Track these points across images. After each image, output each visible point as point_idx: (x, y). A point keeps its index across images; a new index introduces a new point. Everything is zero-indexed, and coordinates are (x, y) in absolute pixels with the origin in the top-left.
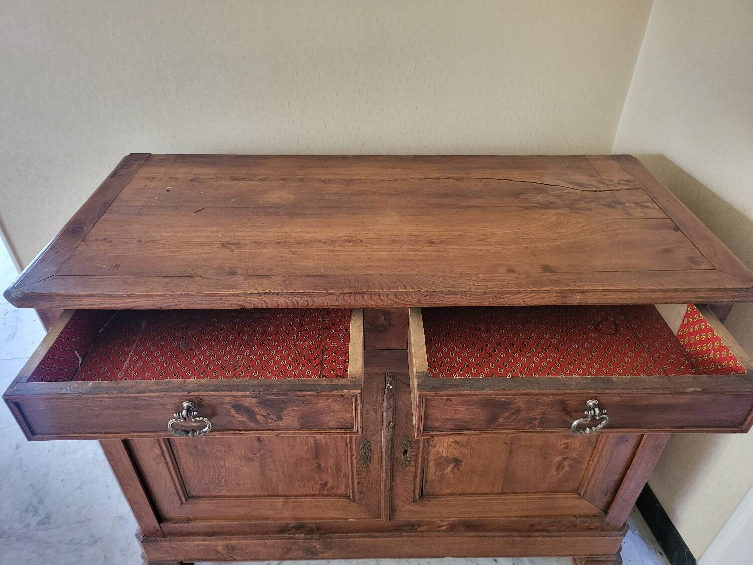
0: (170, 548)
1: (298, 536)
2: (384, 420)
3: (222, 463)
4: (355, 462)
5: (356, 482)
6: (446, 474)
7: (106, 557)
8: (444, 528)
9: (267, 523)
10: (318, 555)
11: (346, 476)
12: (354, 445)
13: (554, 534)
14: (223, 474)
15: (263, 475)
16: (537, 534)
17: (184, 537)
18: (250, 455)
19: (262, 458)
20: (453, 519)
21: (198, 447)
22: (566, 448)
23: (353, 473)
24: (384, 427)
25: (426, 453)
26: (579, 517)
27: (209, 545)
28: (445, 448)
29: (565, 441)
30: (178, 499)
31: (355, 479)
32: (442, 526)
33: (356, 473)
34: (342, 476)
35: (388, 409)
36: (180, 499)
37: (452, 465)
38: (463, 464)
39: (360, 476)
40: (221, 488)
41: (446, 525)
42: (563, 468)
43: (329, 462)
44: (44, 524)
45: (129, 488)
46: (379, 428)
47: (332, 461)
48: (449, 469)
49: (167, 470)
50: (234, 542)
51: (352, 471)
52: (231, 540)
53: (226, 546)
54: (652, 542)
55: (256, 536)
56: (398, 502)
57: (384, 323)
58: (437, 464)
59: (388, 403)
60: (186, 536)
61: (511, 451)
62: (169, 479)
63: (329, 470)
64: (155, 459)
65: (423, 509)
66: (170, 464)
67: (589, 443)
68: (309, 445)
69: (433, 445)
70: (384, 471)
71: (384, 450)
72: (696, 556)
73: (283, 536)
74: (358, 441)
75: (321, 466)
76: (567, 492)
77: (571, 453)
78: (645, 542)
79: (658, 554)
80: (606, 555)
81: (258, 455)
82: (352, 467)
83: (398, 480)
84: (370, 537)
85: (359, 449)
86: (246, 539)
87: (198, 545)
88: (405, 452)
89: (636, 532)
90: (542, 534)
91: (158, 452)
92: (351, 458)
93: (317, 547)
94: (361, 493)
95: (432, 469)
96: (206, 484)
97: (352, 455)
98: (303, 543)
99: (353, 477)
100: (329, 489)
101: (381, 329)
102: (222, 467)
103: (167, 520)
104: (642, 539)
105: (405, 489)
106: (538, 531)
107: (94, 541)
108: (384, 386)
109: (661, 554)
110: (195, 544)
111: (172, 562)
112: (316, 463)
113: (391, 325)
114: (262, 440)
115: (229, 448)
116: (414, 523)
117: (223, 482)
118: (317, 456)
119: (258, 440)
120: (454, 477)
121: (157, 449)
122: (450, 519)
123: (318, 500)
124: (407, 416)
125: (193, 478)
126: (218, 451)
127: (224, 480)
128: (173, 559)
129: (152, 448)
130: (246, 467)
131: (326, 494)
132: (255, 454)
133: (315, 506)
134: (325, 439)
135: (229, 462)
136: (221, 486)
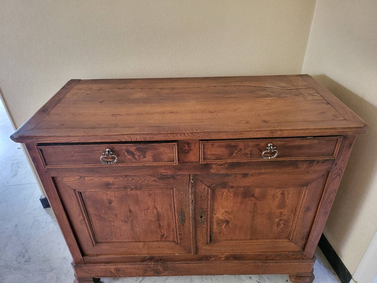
0: (88, 270)
1: (151, 263)
2: (190, 199)
3: (113, 224)
4: (177, 222)
5: (178, 234)
6: (222, 229)
7: (57, 277)
8: (223, 259)
9: (135, 256)
10: (161, 273)
11: (173, 231)
12: (176, 213)
13: (278, 261)
14: (113, 230)
15: (133, 230)
16: (270, 261)
17: (95, 264)
18: (126, 220)
19: (132, 221)
20: (227, 254)
21: (101, 215)
22: (280, 214)
23: (176, 229)
24: (190, 203)
25: (212, 218)
26: (290, 252)
27: (107, 268)
28: (221, 215)
29: (280, 211)
30: (92, 244)
31: (178, 232)
32: (221, 258)
33: (178, 229)
34: (171, 231)
35: (192, 193)
36: (93, 244)
37: (225, 224)
38: (230, 223)
39: (179, 230)
40: (113, 237)
41: (224, 257)
42: (280, 225)
43: (164, 223)
44: (28, 262)
45: (68, 237)
46: (188, 204)
47: (166, 223)
48: (224, 226)
49: (86, 227)
50: (120, 266)
51: (176, 228)
52: (118, 265)
53: (115, 269)
54: (330, 268)
55: (130, 263)
56: (200, 245)
57: (188, 148)
58: (218, 224)
59: (191, 190)
60: (96, 264)
61: (253, 216)
62: (87, 233)
63: (165, 227)
64: (80, 222)
65: (212, 248)
66: (88, 225)
67: (292, 211)
68: (155, 214)
69: (215, 213)
70: (191, 227)
71: (191, 215)
72: (351, 274)
73: (143, 263)
74: (178, 211)
75: (161, 225)
76: (283, 238)
77: (283, 217)
78: (326, 268)
79: (333, 274)
80: (306, 273)
81: (130, 219)
82: (176, 225)
83: (198, 232)
84: (186, 263)
85: (178, 216)
86: (125, 265)
87: (102, 268)
88: (201, 217)
89: (322, 264)
90: (272, 261)
91: (82, 218)
92: (175, 220)
93: (160, 269)
94: (181, 240)
95: (215, 226)
96: (105, 235)
97: (175, 219)
98: (153, 267)
99: (176, 231)
100: (165, 238)
101: (187, 151)
102: (113, 226)
103: (87, 255)
104: (325, 267)
105: (202, 238)
106: (270, 260)
107: (52, 269)
108: (189, 182)
109: (335, 274)
110: (100, 268)
111: (89, 278)
112: (158, 224)
113: (191, 150)
114: (131, 211)
115: (116, 215)
116: (208, 256)
117: (113, 234)
118: (158, 220)
119: (130, 211)
120: (226, 231)
121: (81, 216)
122: (226, 254)
123: (160, 243)
124: (201, 197)
125: (99, 232)
126: (111, 217)
127: (114, 233)
128: (90, 276)
129: (79, 216)
130: (124, 226)
131: (163, 240)
132: (128, 219)
133: (159, 247)
134: (162, 210)
135: (116, 223)
136: (112, 237)
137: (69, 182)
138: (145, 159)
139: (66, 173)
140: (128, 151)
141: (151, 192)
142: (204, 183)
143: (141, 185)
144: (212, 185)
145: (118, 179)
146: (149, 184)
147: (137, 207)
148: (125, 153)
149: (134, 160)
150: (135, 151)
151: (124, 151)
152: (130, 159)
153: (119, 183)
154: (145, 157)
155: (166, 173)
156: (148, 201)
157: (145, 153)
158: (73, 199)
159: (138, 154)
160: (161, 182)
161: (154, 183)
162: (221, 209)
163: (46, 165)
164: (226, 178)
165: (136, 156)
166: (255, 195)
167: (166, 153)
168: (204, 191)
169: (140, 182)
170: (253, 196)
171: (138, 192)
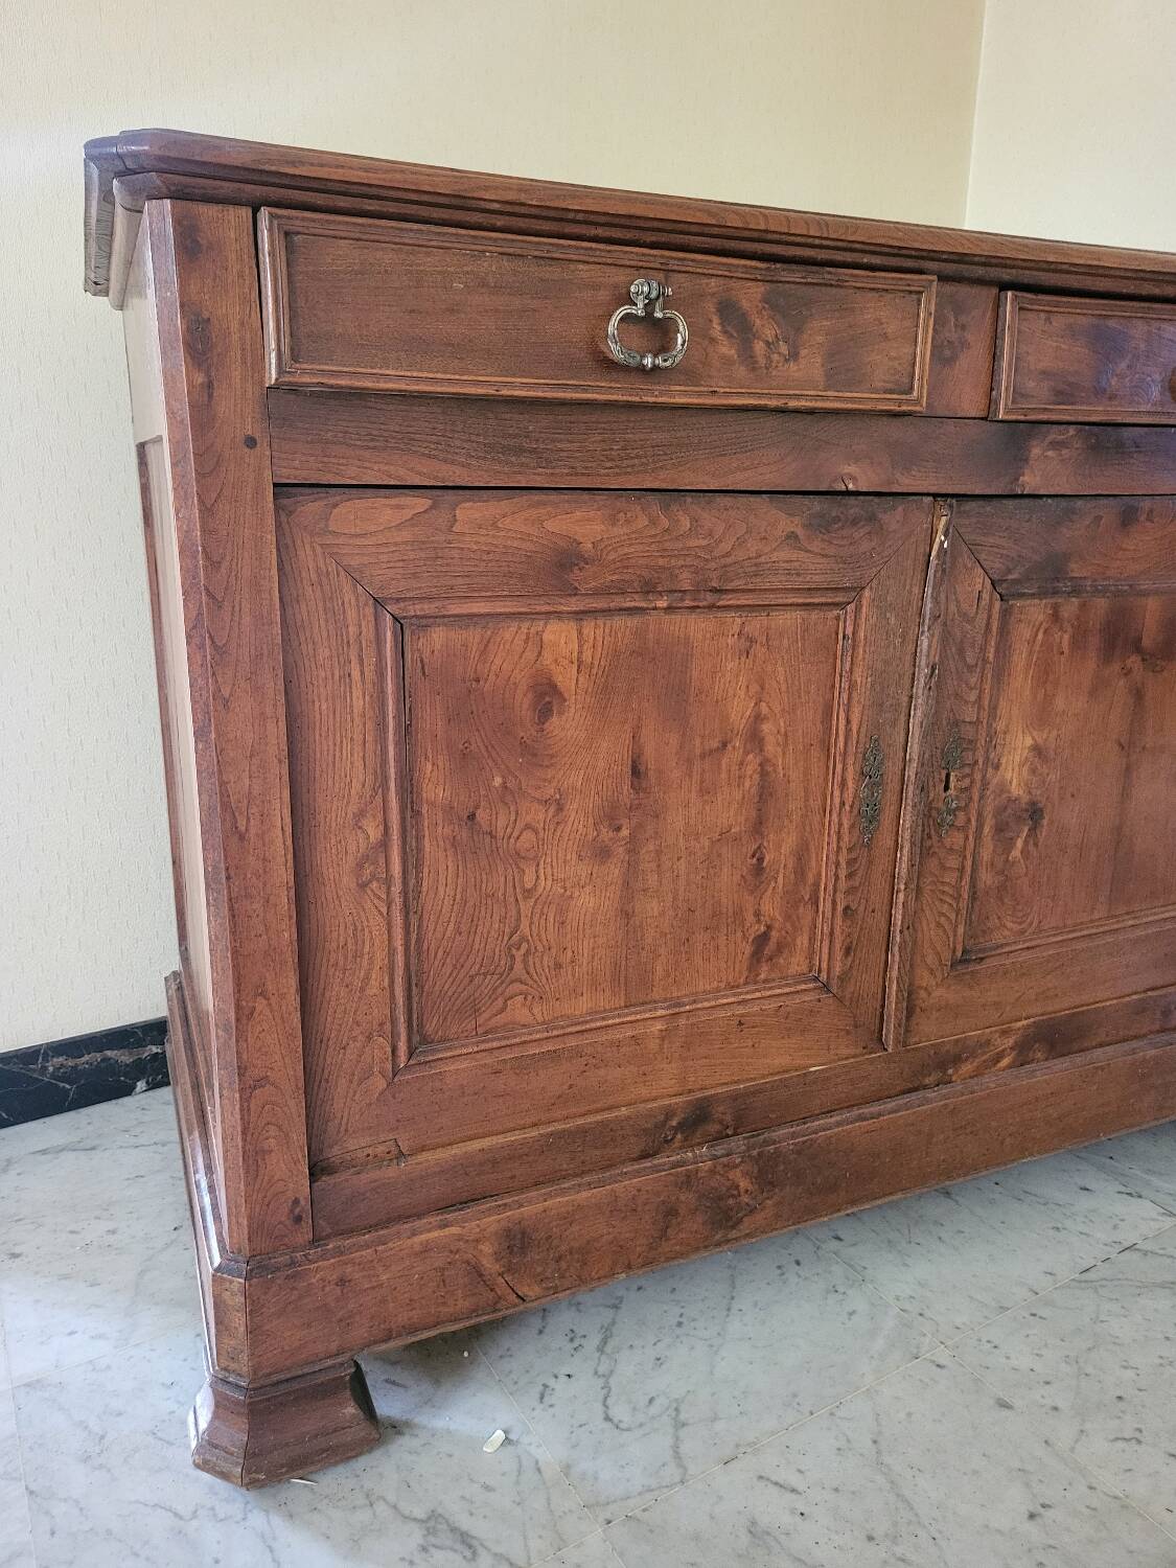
1: (695, 1157)
2: (924, 660)
3: (529, 879)
4: (846, 825)
5: (840, 908)
6: (1013, 864)
8: (1005, 1063)
9: (616, 1119)
10: (740, 1221)
11: (816, 896)
12: (851, 760)
14: (525, 924)
15: (626, 915)
17: (380, 1232)
18: (606, 834)
19: (633, 846)
20: (1025, 1022)
21: (480, 814)
23: (836, 879)
24: (920, 685)
27: (460, 1238)
28: (1017, 769)
30: (389, 1052)
31: (840, 896)
32: (1001, 1057)
33: (843, 874)
34: (807, 898)
35: (933, 622)
36: (395, 1051)
37: (1026, 829)
38: (1045, 822)
39: (850, 883)
40: (510, 991)
41: (1011, 1049)
43: (781, 849)
46: (904, 699)
47: (790, 841)
48: (1019, 843)
49: (384, 910)
50: (532, 1207)
51: (836, 869)
52: (521, 1206)
53: (508, 1233)
55: (587, 1179)
56: (923, 977)
57: (954, 335)
58: (999, 830)
59: (934, 603)
61: (1128, 769)
62: (380, 957)
63: (780, 880)
64: (360, 866)
65: (967, 993)
68: (747, 784)
69: (997, 759)
70: (906, 847)
71: (911, 770)
73: (656, 1162)
74: (860, 747)
75: (765, 864)
81: (625, 832)
82: (838, 852)
83: (927, 887)
84: (862, 1118)
85: (860, 775)
86: (563, 1193)
87: (426, 1249)
88: (947, 783)
91: (374, 832)
92: (839, 815)
93: (744, 1184)
94: (847, 951)
95: (988, 848)
96: (472, 979)
97: (842, 805)
98: (712, 1171)
99: (835, 892)
100: (772, 958)
102: (528, 893)
103: (337, 1167)
105: (938, 923)
108: (928, 549)
110: (417, 1248)
111: (330, 1362)
112: (753, 856)
113: (965, 344)
114: (642, 769)
115: (560, 809)
116: (948, 1051)
117: (518, 966)
118: (758, 827)
119: (636, 772)
120: (1026, 875)
121: (374, 816)
122: (1020, 1024)
123: (749, 997)
124: (961, 651)
125: (440, 953)
126: (528, 827)
127: (523, 951)
128: (334, 1347)
129: (361, 814)
130: (588, 889)
131: (762, 976)
132: (618, 829)
133: (740, 1024)
134: (784, 753)
135: (549, 869)
136: (512, 982)
137: (358, 541)
138: (793, 366)
139: (367, 454)
140: (728, 310)
141: (756, 624)
142: (982, 557)
143: (725, 566)
144: (1009, 571)
145: (627, 521)
146: (762, 559)
147: (674, 739)
148: (711, 321)
149: (741, 371)
150: (759, 313)
151: (710, 306)
152: (727, 362)
153: (626, 550)
154: (794, 355)
155: (854, 479)
156: (731, 692)
157: (799, 330)
158: (356, 674)
159: (769, 333)
160: (817, 546)
161: (783, 554)
162: (1020, 732)
163: (295, 358)
164: (1065, 530)
165: (759, 347)
166: (1146, 642)
167: (885, 337)
168: (977, 613)
169: (726, 546)
170: (1137, 648)
171: (697, 627)
